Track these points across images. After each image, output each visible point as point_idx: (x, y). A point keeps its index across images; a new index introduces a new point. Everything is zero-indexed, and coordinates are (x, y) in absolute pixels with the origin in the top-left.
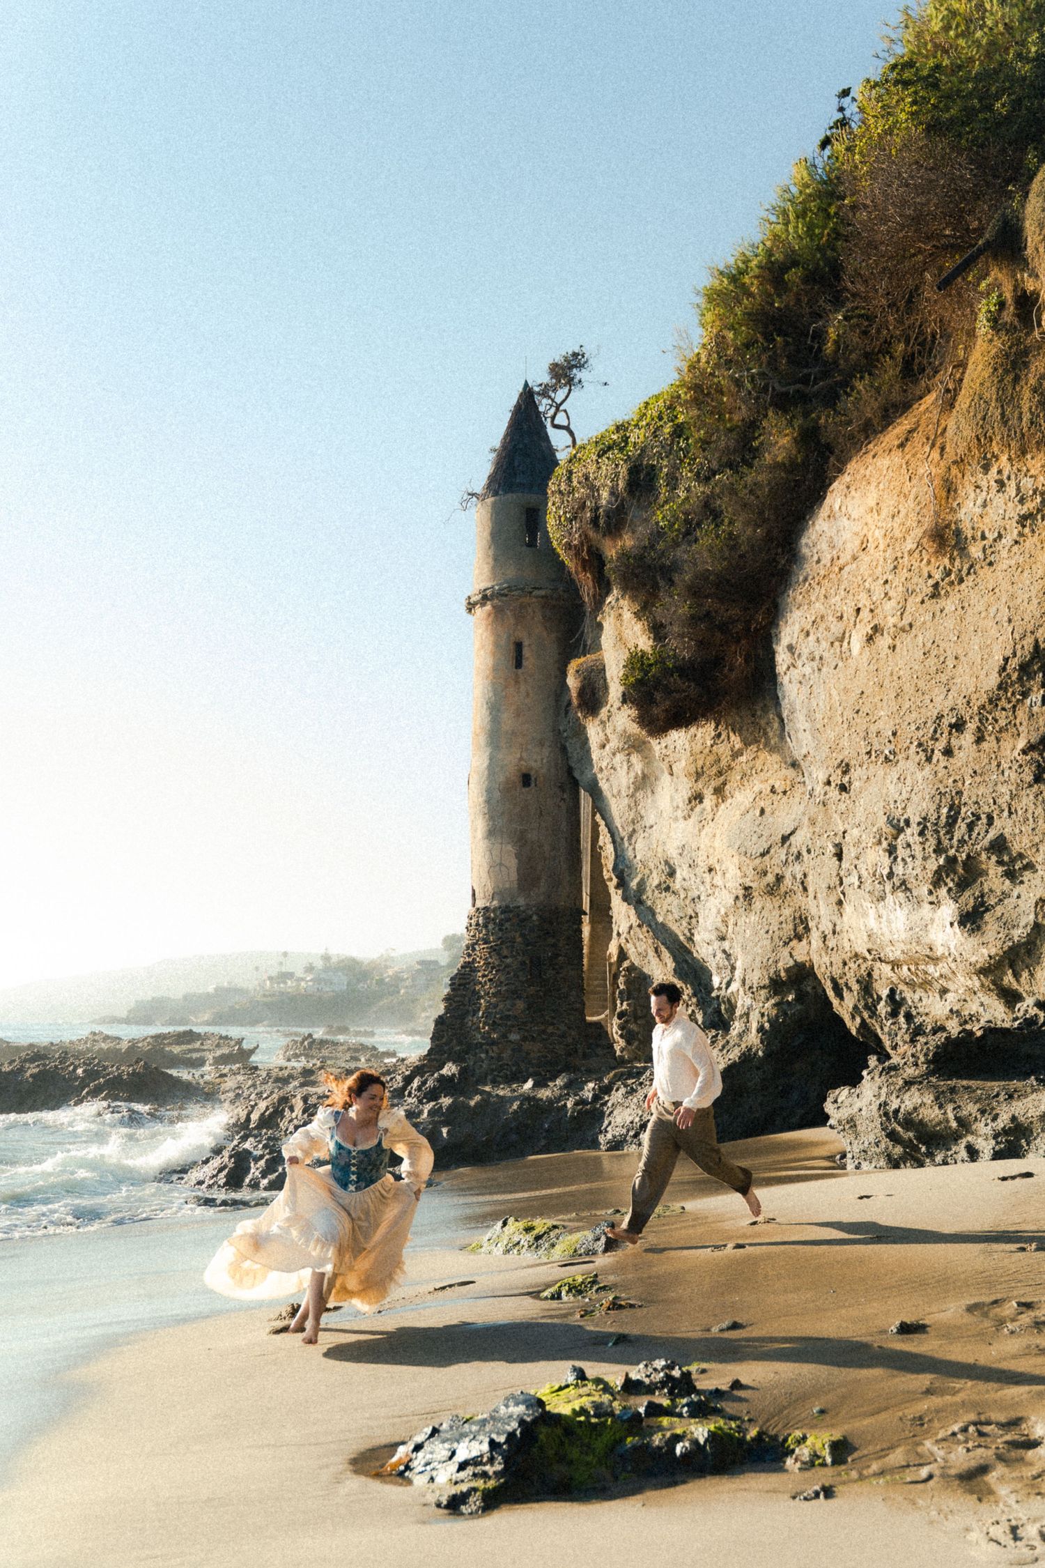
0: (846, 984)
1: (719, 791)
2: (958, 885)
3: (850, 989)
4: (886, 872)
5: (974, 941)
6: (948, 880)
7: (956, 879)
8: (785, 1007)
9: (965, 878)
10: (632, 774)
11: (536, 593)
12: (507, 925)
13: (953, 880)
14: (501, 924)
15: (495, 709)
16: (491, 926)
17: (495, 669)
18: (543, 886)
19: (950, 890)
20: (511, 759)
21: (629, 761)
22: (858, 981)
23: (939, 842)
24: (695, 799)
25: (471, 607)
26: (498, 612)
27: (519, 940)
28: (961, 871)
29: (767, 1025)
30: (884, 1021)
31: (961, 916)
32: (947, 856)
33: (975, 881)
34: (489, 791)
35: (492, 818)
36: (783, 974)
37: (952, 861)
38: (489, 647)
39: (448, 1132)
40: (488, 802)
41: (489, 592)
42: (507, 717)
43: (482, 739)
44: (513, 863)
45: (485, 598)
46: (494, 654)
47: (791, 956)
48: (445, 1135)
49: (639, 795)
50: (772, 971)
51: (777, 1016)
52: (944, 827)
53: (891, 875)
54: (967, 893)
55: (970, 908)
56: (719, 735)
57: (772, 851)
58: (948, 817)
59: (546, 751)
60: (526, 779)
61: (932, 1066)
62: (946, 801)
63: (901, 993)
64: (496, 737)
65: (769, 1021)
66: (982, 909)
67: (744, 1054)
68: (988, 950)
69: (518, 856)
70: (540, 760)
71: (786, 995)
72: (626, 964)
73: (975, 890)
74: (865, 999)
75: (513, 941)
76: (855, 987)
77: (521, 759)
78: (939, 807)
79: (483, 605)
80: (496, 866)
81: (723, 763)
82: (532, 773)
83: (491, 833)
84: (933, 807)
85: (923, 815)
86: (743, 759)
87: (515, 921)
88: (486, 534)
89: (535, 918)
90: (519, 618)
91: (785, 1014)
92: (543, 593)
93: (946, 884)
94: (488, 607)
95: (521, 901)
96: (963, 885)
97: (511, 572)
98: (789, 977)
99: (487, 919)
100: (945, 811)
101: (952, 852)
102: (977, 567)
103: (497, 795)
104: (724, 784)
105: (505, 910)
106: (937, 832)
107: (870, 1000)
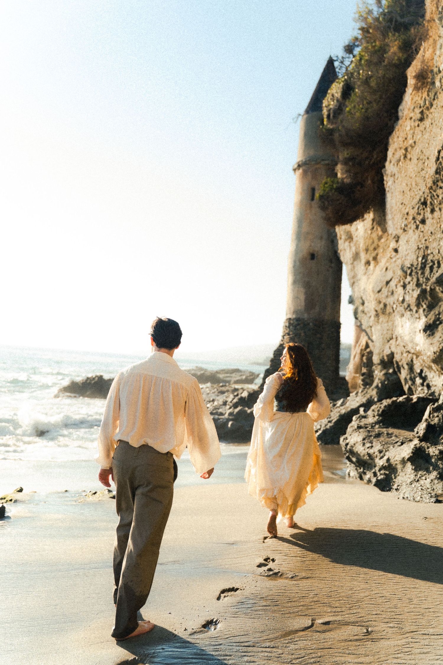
0: (402, 365)
1: (375, 259)
2: (428, 307)
3: (404, 368)
4: (401, 299)
5: (428, 341)
6: (423, 304)
7: (427, 303)
8: (389, 376)
9: (432, 303)
10: (351, 253)
11: (323, 163)
12: (298, 327)
13: (425, 304)
14: (295, 327)
15: (300, 222)
16: (291, 327)
17: (301, 202)
18: (317, 309)
19: (424, 310)
20: (306, 246)
21: (350, 246)
22: (407, 364)
23: (418, 280)
24: (367, 263)
25: (295, 170)
26: (305, 173)
27: (303, 334)
28: (429, 298)
29: (380, 385)
30: (418, 388)
31: (426, 326)
32: (422, 289)
33: (437, 304)
34: (295, 262)
35: (295, 275)
36: (385, 358)
37: (424, 292)
38: (300, 190)
39: (232, 425)
40: (294, 267)
41: (300, 163)
42: (305, 225)
43: (294, 237)
44: (302, 297)
45: (299, 166)
46: (301, 194)
47: (390, 348)
48: (229, 425)
49: (355, 263)
50: (381, 356)
51: (385, 381)
52: (420, 270)
53: (403, 301)
54: (432, 313)
55: (431, 322)
56: (373, 228)
57: (383, 290)
58: (422, 263)
59: (323, 242)
60: (313, 256)
61: (381, 418)
62: (421, 253)
63: (425, 373)
64: (300, 236)
65: (381, 383)
66: (438, 322)
67: (368, 399)
68: (433, 348)
69: (306, 293)
70: (320, 246)
71: (389, 370)
72: (368, 350)
73: (436, 311)
74: (410, 374)
75: (300, 335)
76: (406, 367)
77: (311, 246)
78: (418, 257)
79: (299, 169)
80: (296, 298)
81: (376, 243)
82: (315, 253)
83: (295, 282)
84: (415, 257)
85: (411, 263)
86: (383, 240)
87: (302, 325)
88: (303, 133)
89: (311, 324)
90: (315, 176)
91: (388, 379)
92: (327, 162)
93: (422, 306)
94: (301, 171)
95: (306, 316)
96: (431, 307)
97: (312, 153)
98: (388, 359)
99: (290, 323)
100: (420, 259)
101: (424, 287)
102: (438, 94)
103: (298, 263)
104: (377, 255)
105: (297, 319)
106: (417, 273)
107: (413, 375)
